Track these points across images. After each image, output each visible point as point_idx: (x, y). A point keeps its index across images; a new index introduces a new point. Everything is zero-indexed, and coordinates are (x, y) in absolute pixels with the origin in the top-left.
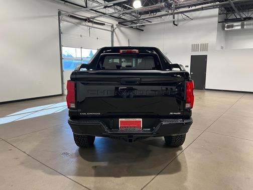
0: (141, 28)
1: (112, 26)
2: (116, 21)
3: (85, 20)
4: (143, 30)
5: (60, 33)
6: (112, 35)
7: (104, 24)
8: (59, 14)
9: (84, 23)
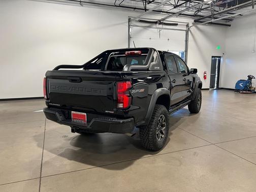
0: (228, 23)
1: (187, 26)
2: (193, 18)
3: (156, 23)
4: (230, 26)
5: (129, 37)
6: (187, 34)
7: (177, 24)
8: (129, 20)
9: (154, 26)
